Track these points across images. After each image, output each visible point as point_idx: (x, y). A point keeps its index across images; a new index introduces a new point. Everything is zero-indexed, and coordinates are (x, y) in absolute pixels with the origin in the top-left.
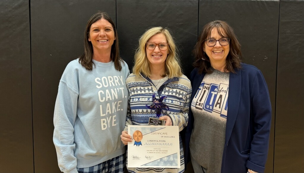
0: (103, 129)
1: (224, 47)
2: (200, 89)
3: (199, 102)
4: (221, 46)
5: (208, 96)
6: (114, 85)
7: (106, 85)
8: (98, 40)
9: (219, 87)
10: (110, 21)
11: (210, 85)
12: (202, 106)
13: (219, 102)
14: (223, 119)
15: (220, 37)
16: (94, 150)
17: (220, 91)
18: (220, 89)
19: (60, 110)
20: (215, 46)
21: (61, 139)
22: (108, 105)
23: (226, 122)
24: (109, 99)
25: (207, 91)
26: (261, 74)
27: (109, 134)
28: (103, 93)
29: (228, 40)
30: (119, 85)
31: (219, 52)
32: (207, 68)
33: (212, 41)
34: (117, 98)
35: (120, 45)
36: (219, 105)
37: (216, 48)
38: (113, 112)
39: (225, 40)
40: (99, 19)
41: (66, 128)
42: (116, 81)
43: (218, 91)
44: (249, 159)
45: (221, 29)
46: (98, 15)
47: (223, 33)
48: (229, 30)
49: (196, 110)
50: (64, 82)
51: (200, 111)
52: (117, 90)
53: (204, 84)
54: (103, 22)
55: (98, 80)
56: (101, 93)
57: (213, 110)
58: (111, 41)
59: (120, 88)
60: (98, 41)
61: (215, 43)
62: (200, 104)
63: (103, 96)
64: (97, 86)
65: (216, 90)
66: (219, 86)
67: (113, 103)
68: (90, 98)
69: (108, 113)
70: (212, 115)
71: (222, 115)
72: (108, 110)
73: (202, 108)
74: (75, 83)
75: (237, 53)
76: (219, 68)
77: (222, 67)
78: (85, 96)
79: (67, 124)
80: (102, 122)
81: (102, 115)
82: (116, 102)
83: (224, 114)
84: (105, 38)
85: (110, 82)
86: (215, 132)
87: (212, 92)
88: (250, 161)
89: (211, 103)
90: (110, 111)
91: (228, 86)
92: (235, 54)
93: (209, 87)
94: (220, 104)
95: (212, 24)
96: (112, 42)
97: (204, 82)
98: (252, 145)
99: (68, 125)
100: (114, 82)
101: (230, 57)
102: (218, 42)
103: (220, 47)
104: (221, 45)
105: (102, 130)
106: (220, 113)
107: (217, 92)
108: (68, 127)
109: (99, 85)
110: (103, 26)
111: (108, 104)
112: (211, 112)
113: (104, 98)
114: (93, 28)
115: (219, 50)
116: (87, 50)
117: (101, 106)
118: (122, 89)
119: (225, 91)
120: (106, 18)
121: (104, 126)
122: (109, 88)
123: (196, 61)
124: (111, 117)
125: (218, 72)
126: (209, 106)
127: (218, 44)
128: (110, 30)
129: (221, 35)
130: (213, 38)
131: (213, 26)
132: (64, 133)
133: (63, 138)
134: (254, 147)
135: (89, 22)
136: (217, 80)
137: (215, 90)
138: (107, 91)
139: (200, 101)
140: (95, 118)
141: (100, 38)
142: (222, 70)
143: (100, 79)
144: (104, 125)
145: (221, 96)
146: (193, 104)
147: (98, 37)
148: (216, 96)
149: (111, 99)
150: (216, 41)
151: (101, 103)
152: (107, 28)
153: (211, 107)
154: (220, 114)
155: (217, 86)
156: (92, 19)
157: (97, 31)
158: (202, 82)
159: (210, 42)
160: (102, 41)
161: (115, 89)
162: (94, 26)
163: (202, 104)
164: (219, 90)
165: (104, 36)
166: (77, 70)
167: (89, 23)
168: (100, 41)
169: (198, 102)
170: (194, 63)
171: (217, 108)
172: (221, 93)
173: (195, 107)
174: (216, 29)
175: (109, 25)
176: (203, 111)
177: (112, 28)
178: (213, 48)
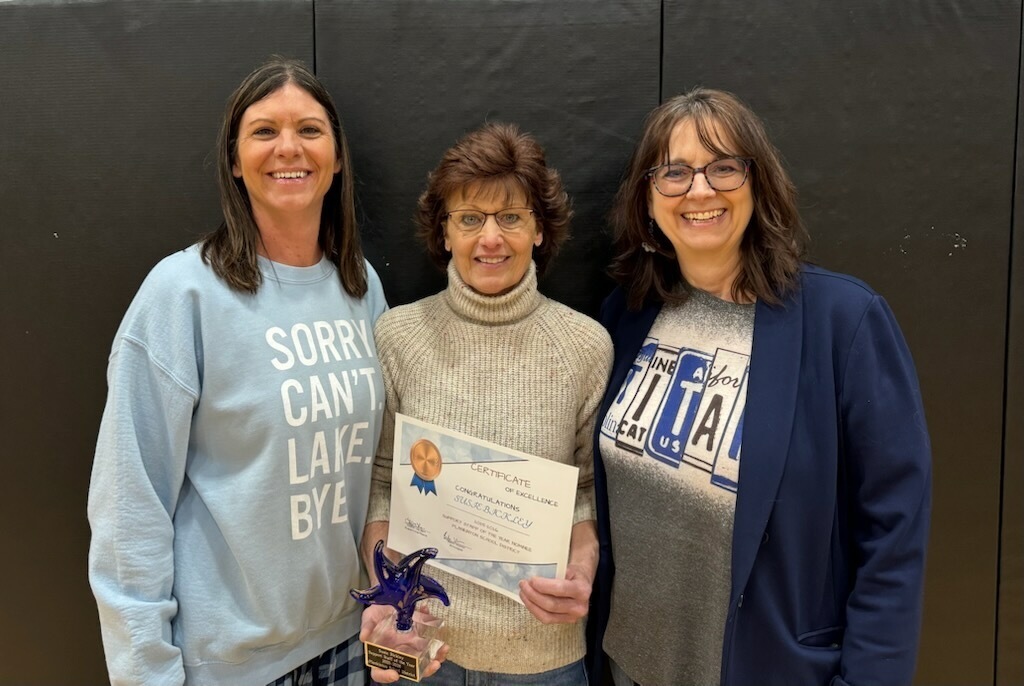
0: (297, 535)
1: (726, 194)
2: (640, 369)
3: (631, 422)
4: (712, 192)
5: (666, 398)
6: (338, 357)
7: (308, 356)
8: (269, 170)
9: (713, 362)
10: (319, 96)
11: (679, 354)
12: (640, 440)
13: (709, 424)
14: (721, 497)
15: (710, 157)
16: (259, 623)
17: (715, 378)
18: (715, 372)
19: (124, 459)
20: (689, 194)
21: (125, 578)
22: (320, 437)
23: (734, 506)
24: (321, 413)
25: (665, 378)
26: (884, 312)
27: (320, 554)
28: (300, 389)
29: (742, 169)
30: (359, 356)
31: (707, 215)
32: (663, 286)
33: (676, 173)
34: (350, 409)
35: (359, 194)
36: (707, 435)
37: (693, 200)
38: (337, 469)
39: (732, 169)
40: (278, 84)
41: (149, 529)
42: (344, 341)
43: (709, 378)
44: (838, 669)
45: (711, 124)
46: (271, 70)
47: (718, 137)
48: (746, 126)
49: (617, 455)
50: (136, 345)
51: (631, 457)
52: (351, 379)
53: (654, 348)
54: (292, 101)
55: (276, 337)
56: (292, 390)
57: (685, 458)
58: (322, 174)
59: (363, 371)
60: (270, 174)
61: (689, 182)
62: (632, 432)
63: (300, 401)
64: (275, 362)
65: (698, 373)
66: (711, 359)
67: (337, 430)
68: (247, 412)
69: (319, 469)
70: (677, 477)
71: (718, 480)
72: (319, 457)
73: (640, 445)
74: (182, 349)
75: (785, 222)
76: (712, 284)
77: (723, 279)
78: (228, 402)
79: (153, 515)
80: (294, 507)
81: (295, 479)
82: (345, 427)
83: (727, 476)
84: (297, 164)
85: (323, 343)
86: (691, 546)
87: (684, 384)
88: (843, 679)
89: (676, 430)
90: (325, 463)
91: (746, 362)
92: (776, 226)
93: (672, 362)
94: (711, 432)
95: (676, 105)
96: (325, 181)
97: (655, 342)
98: (849, 610)
99: (154, 519)
100: (337, 343)
101: (753, 239)
102: (700, 177)
103: (708, 198)
104: (713, 189)
105: (294, 538)
106: (710, 468)
107: (701, 382)
108: (155, 528)
109: (283, 359)
110: (293, 115)
111: (317, 434)
112: (676, 466)
113: (304, 411)
114: (252, 123)
115: (706, 208)
116: (234, 212)
117: (292, 443)
118: (368, 372)
119: (737, 380)
120: (302, 84)
121: (303, 525)
122: (321, 370)
123: (622, 257)
124: (327, 487)
125: (710, 300)
126: (668, 439)
127: (700, 186)
128: (317, 130)
129: (714, 150)
130: (681, 161)
131: (679, 112)
132: (139, 553)
133: (138, 573)
134: (857, 620)
135: (237, 99)
136: (705, 335)
137: (695, 375)
138: (315, 381)
139: (637, 416)
140: (270, 491)
141: (279, 165)
142: (725, 295)
143: (283, 334)
144: (305, 518)
145: (717, 402)
146: (608, 428)
147: (272, 158)
148: (697, 399)
149: (329, 415)
150: (694, 173)
151: (294, 432)
152: (307, 123)
153: (676, 444)
154: (710, 476)
155: (704, 357)
156: (247, 86)
157: (266, 136)
158: (647, 342)
159: (669, 178)
160: (288, 175)
161: (345, 374)
162: (255, 114)
163: (643, 430)
164: (710, 373)
165: (297, 156)
166: (194, 295)
167: (238, 105)
168: (278, 175)
169: (626, 423)
170: (612, 266)
171: (697, 450)
172: (720, 389)
173: (616, 439)
174: (690, 126)
175: (315, 112)
176: (646, 458)
177: (327, 122)
178: (683, 200)
